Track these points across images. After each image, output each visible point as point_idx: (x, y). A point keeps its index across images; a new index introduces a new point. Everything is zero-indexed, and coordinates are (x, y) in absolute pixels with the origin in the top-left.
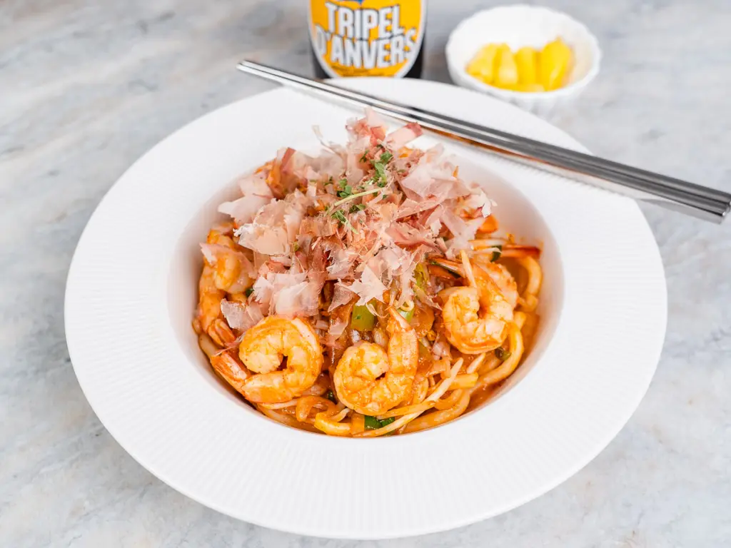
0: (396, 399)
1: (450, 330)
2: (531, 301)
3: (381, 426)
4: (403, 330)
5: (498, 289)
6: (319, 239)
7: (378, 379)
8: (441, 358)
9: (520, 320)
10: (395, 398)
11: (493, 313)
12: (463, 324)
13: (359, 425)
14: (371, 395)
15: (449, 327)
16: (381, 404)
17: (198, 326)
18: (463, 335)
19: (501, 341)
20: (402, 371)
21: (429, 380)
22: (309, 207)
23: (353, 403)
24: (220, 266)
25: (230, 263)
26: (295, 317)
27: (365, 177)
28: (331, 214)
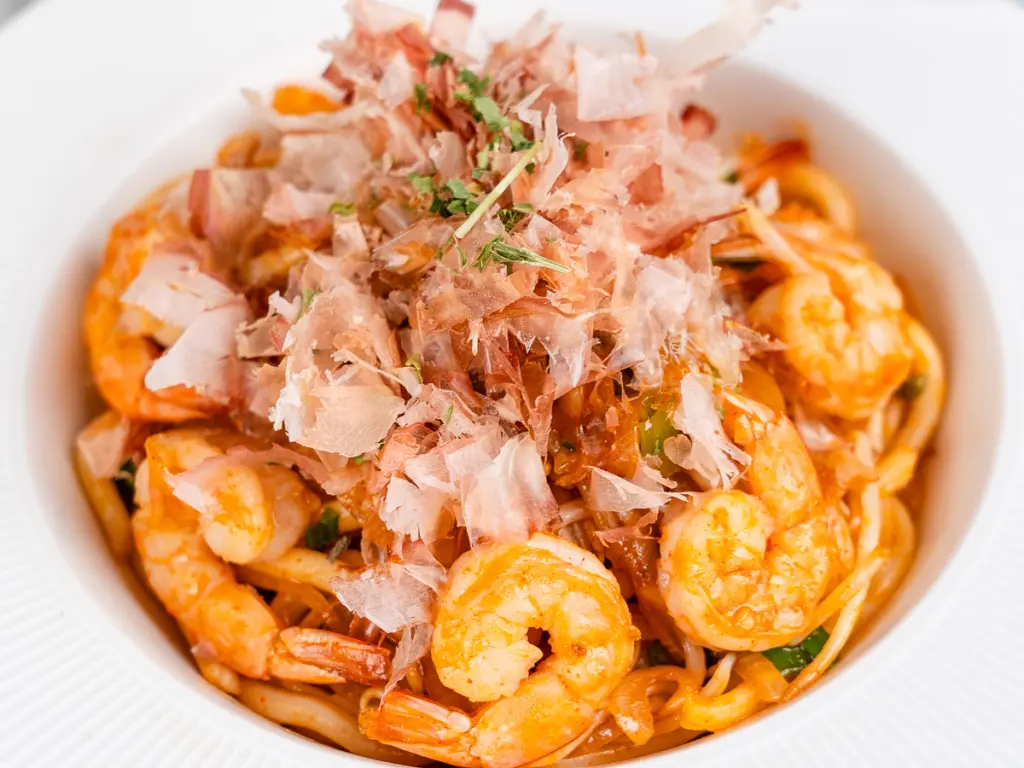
0: (819, 580)
1: (822, 384)
4: (770, 426)
6: (475, 325)
7: (766, 555)
10: (816, 578)
11: (862, 308)
12: (839, 356)
13: (771, 678)
14: (771, 598)
15: (816, 378)
16: (799, 605)
17: (228, 680)
20: (803, 516)
22: (375, 275)
23: (745, 634)
24: (230, 508)
25: (248, 491)
26: (532, 531)
27: (470, 146)
28: (472, 260)
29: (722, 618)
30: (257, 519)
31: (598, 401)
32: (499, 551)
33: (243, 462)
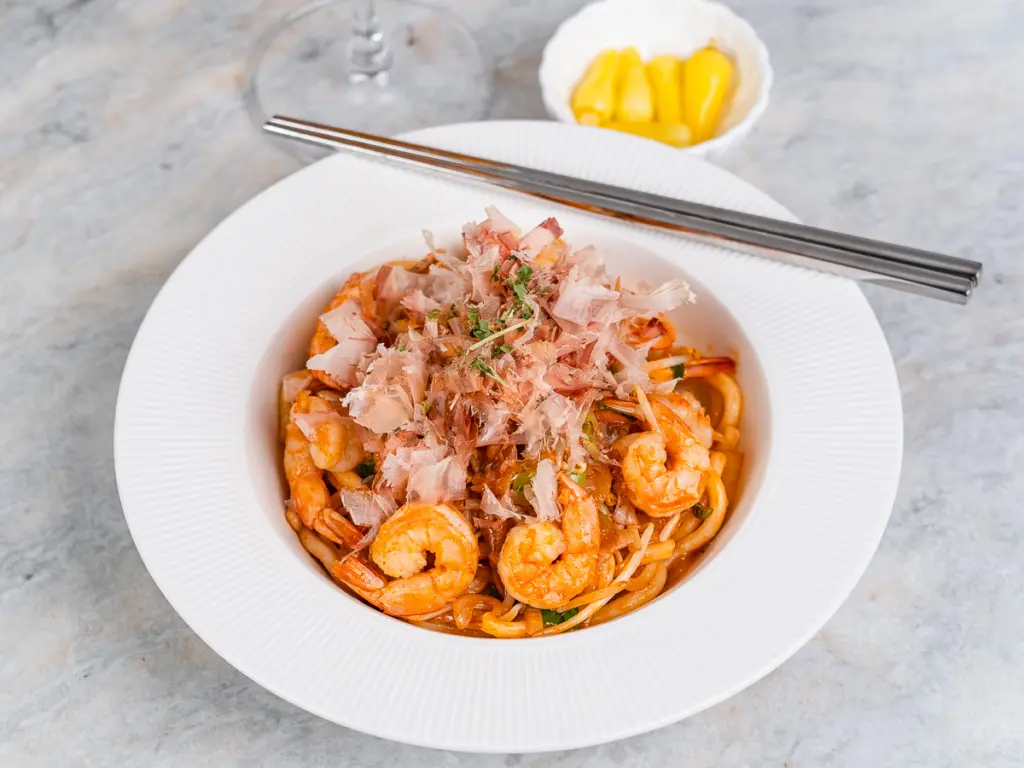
0: (579, 585)
1: (634, 490)
2: (731, 434)
3: (563, 620)
4: (580, 499)
5: (688, 429)
6: (457, 397)
7: (554, 562)
8: (626, 527)
9: (720, 463)
10: (578, 583)
11: (684, 462)
12: (649, 481)
13: (536, 622)
14: (548, 583)
15: (632, 486)
16: (562, 592)
17: (295, 521)
18: (652, 494)
19: (698, 496)
20: (582, 550)
21: (615, 556)
22: (432, 352)
23: (527, 595)
24: (322, 440)
25: (334, 434)
26: (440, 502)
27: (503, 307)
28: (469, 363)
29: (516, 583)
30: (332, 449)
31: (501, 455)
32: (421, 506)
33: (336, 419)
